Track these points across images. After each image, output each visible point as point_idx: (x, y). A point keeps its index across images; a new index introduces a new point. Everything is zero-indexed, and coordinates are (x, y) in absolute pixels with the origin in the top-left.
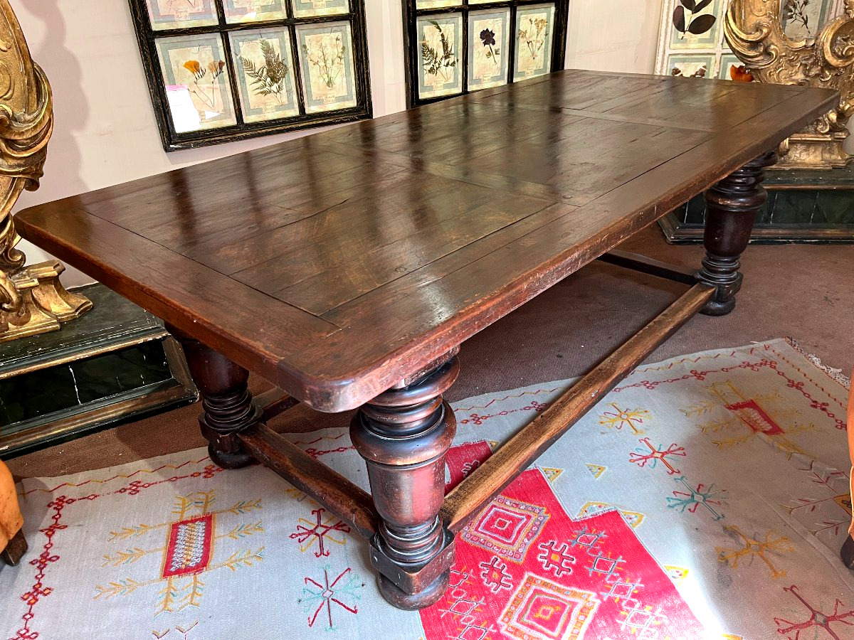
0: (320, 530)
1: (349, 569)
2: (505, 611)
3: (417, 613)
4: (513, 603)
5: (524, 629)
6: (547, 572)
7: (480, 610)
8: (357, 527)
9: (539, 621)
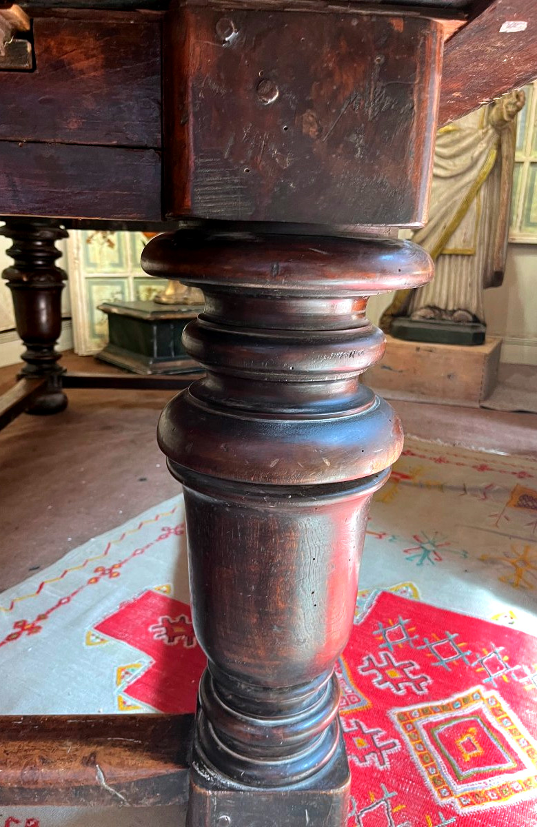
2: (428, 782)
4: (424, 763)
5: (477, 786)
6: (407, 696)
7: (399, 808)
8: (118, 787)
9: (477, 762)
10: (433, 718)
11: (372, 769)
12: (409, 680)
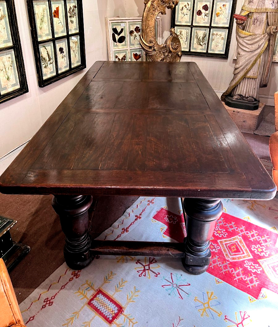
0: (147, 268)
1: (171, 274)
2: (225, 255)
3: (206, 272)
4: (224, 251)
5: (234, 256)
6: (222, 237)
7: (219, 259)
8: (173, 255)
9: (235, 252)
10: (227, 242)
11: (214, 252)
12: (222, 234)
